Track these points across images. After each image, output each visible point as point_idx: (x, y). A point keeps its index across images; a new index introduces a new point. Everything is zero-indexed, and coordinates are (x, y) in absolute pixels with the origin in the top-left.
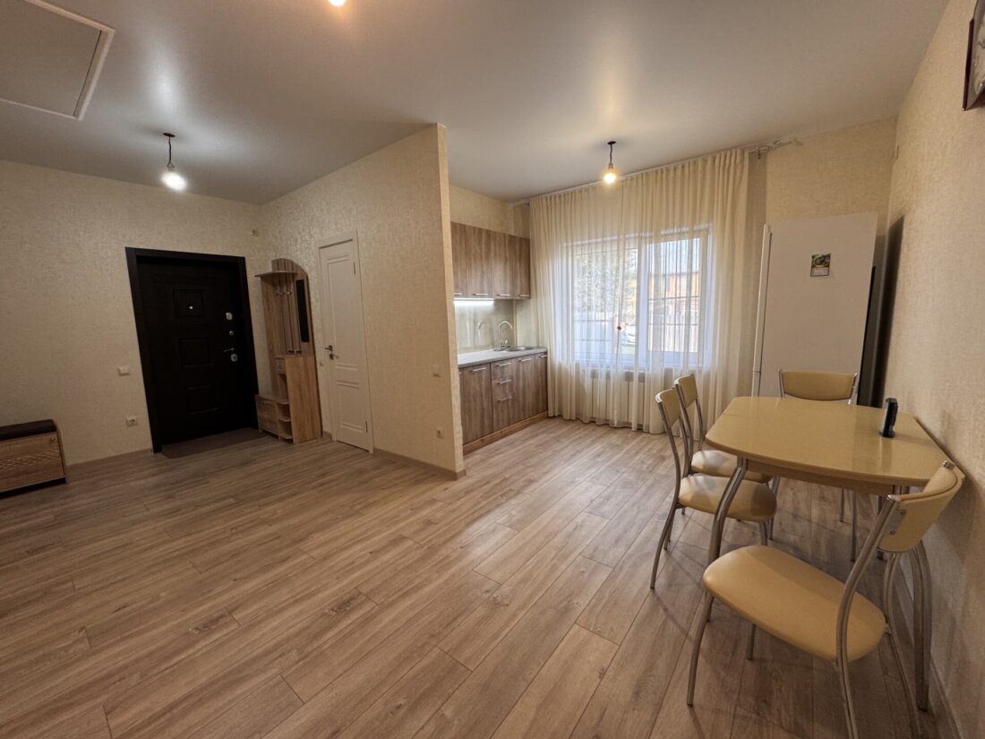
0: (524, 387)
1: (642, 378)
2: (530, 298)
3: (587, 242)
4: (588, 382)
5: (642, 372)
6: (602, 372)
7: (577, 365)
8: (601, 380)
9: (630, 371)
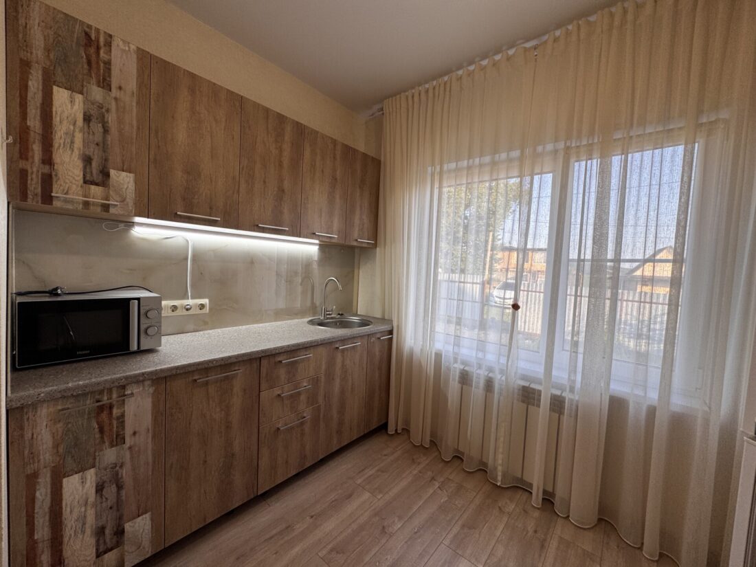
1: (557, 404)
2: (375, 245)
3: (465, 163)
4: (453, 387)
5: (558, 393)
6: (479, 375)
8: (477, 390)
9: (533, 386)
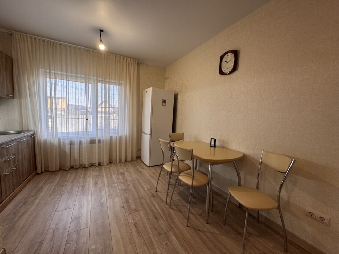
0: (22, 159)
1: (100, 142)
2: (13, 97)
4: (67, 147)
5: (100, 139)
6: (76, 142)
7: (59, 140)
8: (77, 146)
9: (93, 139)
